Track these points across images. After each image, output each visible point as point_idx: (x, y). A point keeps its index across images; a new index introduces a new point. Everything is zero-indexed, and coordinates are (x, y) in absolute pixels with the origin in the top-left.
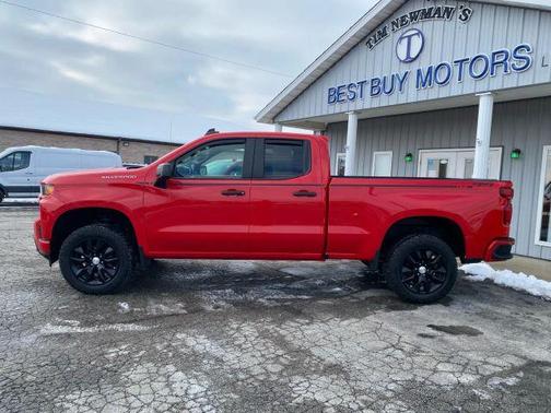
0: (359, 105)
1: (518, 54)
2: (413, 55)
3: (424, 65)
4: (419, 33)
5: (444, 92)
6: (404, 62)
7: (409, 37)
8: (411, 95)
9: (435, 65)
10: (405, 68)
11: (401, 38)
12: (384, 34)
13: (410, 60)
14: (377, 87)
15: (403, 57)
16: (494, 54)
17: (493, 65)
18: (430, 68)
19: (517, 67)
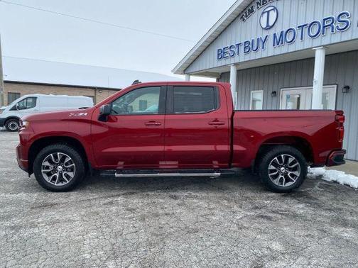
0: (237, 59)
1: (341, 19)
2: (271, 24)
3: (278, 30)
4: (275, 9)
5: (292, 48)
6: (265, 29)
7: (268, 12)
8: (270, 51)
9: (285, 30)
10: (266, 33)
11: (263, 13)
12: (251, 11)
13: (269, 28)
14: (248, 46)
15: (264, 26)
16: (324, 20)
17: (324, 27)
18: (282, 32)
19: (340, 28)
